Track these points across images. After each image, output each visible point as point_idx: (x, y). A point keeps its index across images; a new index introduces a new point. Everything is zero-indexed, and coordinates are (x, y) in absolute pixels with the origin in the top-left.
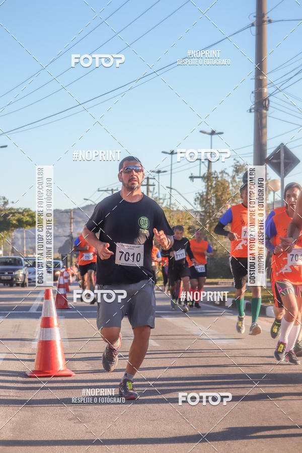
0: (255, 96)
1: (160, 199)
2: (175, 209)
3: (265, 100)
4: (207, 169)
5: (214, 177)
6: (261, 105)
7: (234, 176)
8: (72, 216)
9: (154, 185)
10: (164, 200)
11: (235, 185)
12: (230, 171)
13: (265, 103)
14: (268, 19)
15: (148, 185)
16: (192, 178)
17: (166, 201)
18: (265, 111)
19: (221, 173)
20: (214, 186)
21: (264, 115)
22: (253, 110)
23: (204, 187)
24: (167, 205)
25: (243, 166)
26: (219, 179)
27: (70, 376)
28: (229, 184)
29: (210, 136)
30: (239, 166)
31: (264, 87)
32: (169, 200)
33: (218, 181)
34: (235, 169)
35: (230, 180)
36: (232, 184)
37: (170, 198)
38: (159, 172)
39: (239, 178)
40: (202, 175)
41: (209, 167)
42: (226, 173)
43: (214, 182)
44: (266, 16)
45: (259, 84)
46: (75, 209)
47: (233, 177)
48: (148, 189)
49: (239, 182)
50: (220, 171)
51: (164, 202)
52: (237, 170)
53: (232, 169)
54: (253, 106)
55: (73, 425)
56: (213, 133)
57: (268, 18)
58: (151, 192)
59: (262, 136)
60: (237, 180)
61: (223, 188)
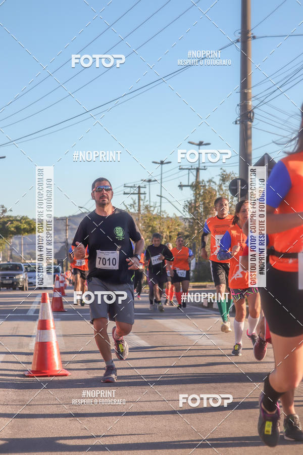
0: (240, 109)
1: (151, 207)
2: (165, 216)
3: (250, 112)
4: (195, 178)
5: (201, 186)
6: (246, 117)
7: (221, 184)
8: (67, 223)
9: (145, 194)
10: (155, 207)
11: (222, 193)
12: (217, 180)
13: (250, 116)
14: (252, 36)
15: (139, 193)
16: (181, 186)
17: (156, 209)
18: (250, 123)
19: (208, 182)
20: (202, 194)
21: (249, 127)
22: (238, 122)
23: (193, 195)
24: (157, 212)
25: (229, 175)
26: (207, 188)
27: (66, 375)
28: (216, 193)
29: (198, 147)
30: (225, 175)
31: (248, 100)
32: (159, 208)
33: (206, 190)
34: (222, 178)
35: (217, 188)
36: (219, 192)
37: (160, 206)
38: (150, 181)
39: (225, 187)
40: (190, 184)
41: (197, 176)
42: (214, 182)
43: (202, 191)
44: (250, 33)
45: (245, 97)
46: (70, 217)
47: (220, 186)
48: (139, 198)
49: (225, 190)
50: (208, 180)
51: (154, 209)
52: (224, 179)
53: (219, 177)
54: (239, 118)
55: (69, 422)
56: (201, 144)
57: (252, 34)
58: (142, 200)
59: (247, 146)
60: (224, 188)
61: (211, 196)
